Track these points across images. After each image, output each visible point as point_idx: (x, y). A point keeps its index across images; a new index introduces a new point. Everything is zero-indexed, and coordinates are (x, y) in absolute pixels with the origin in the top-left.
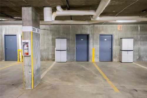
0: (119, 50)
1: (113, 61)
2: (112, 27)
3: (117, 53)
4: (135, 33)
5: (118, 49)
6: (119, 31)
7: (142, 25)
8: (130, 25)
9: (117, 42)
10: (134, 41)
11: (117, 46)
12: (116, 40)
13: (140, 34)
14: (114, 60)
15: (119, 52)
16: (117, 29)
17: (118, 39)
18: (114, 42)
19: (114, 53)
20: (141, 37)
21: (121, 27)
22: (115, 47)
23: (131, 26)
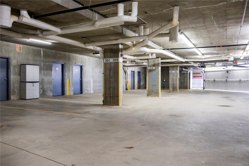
0: (19, 82)
1: (10, 99)
2: (8, 46)
3: (16, 87)
4: (38, 58)
5: (17, 81)
6: (19, 53)
7: (45, 49)
8: (32, 47)
9: (16, 70)
10: (40, 69)
11: (16, 76)
12: (14, 66)
13: (43, 61)
14: (12, 97)
15: (18, 85)
16: (15, 50)
17: (18, 65)
18: (12, 69)
19: (12, 87)
20: (44, 65)
21: (20, 48)
22: (14, 77)
23: (33, 49)
